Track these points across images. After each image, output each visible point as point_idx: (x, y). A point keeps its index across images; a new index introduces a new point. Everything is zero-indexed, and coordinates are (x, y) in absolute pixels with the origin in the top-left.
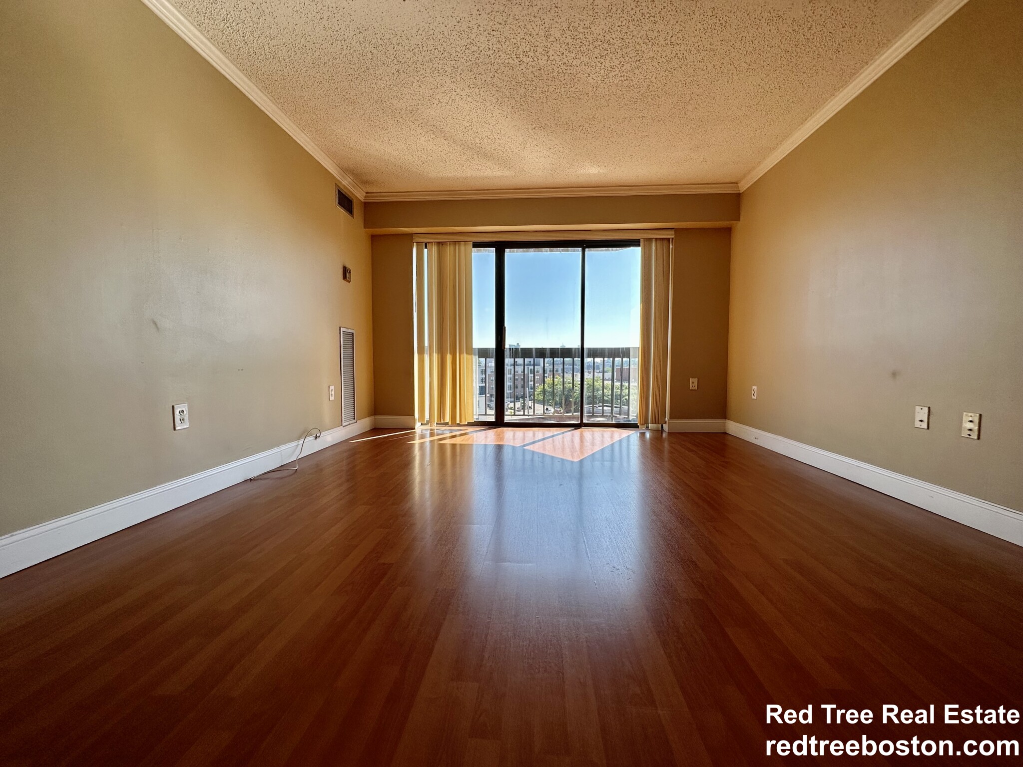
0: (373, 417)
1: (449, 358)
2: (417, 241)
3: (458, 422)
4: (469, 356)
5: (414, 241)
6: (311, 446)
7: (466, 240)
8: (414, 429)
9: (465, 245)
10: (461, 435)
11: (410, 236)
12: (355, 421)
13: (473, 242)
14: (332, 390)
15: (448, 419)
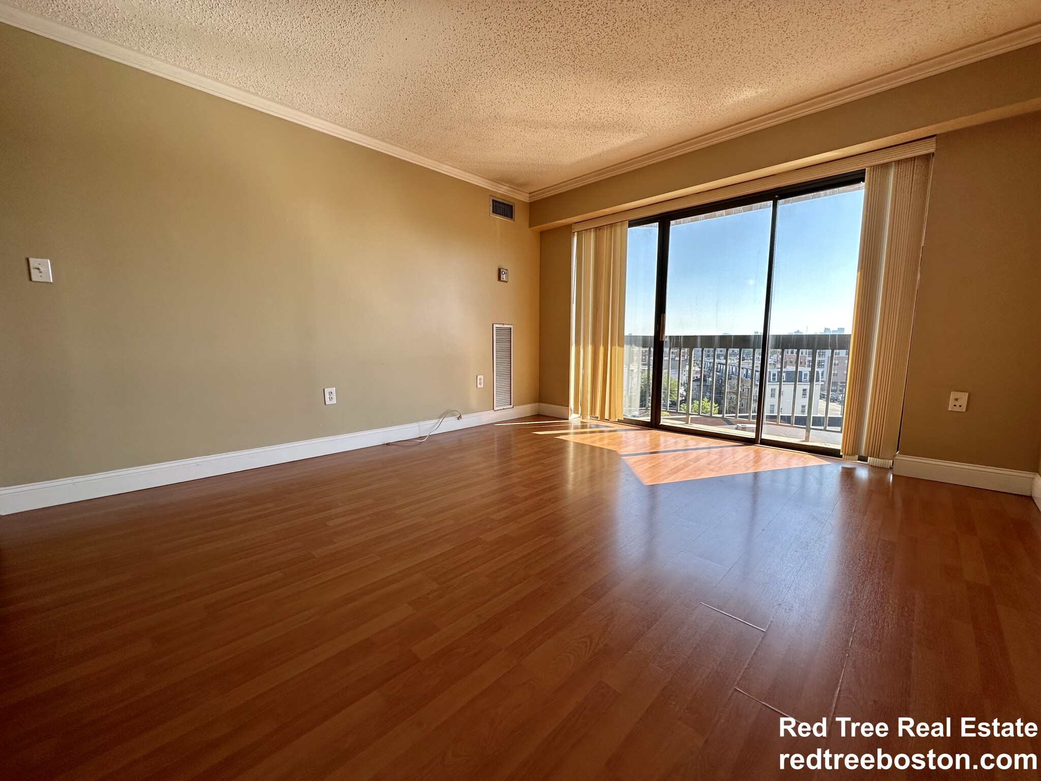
0: (537, 404)
1: (602, 349)
2: (578, 230)
3: (607, 417)
4: (621, 349)
5: (573, 231)
6: (450, 424)
7: (622, 220)
8: (568, 419)
9: (622, 225)
10: (610, 431)
11: (569, 227)
12: (511, 406)
13: (629, 221)
14: (480, 379)
15: (598, 414)
